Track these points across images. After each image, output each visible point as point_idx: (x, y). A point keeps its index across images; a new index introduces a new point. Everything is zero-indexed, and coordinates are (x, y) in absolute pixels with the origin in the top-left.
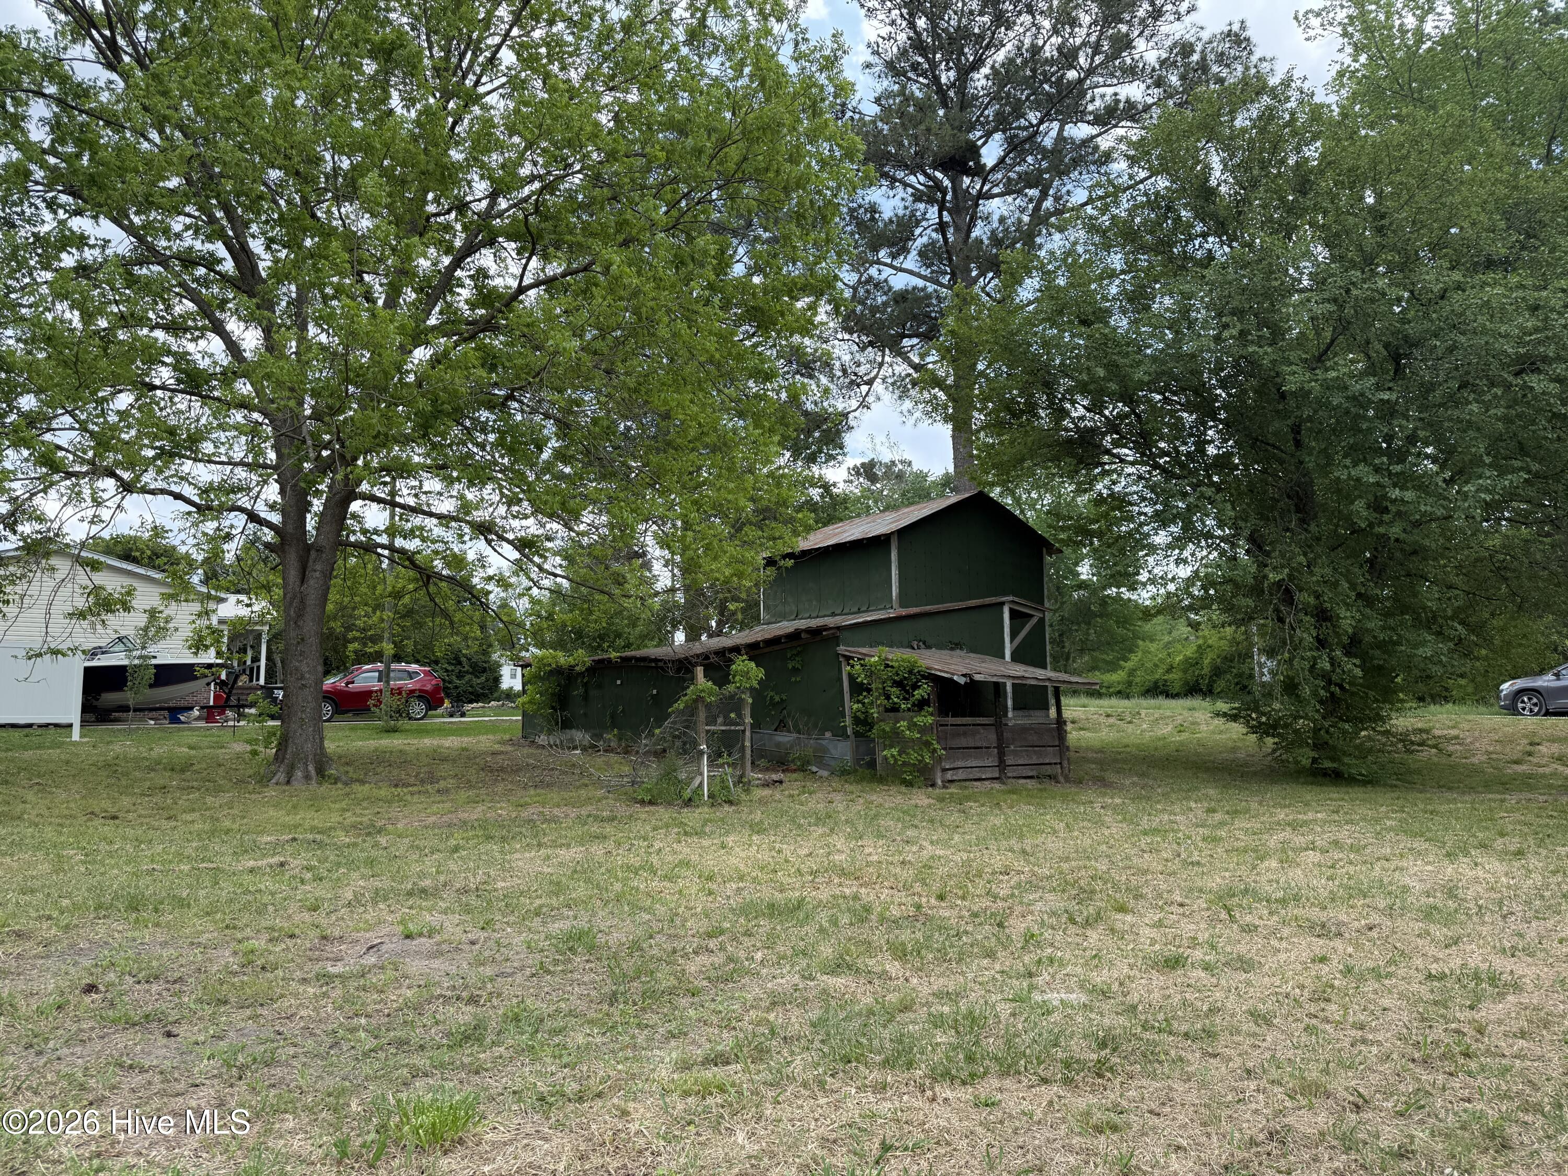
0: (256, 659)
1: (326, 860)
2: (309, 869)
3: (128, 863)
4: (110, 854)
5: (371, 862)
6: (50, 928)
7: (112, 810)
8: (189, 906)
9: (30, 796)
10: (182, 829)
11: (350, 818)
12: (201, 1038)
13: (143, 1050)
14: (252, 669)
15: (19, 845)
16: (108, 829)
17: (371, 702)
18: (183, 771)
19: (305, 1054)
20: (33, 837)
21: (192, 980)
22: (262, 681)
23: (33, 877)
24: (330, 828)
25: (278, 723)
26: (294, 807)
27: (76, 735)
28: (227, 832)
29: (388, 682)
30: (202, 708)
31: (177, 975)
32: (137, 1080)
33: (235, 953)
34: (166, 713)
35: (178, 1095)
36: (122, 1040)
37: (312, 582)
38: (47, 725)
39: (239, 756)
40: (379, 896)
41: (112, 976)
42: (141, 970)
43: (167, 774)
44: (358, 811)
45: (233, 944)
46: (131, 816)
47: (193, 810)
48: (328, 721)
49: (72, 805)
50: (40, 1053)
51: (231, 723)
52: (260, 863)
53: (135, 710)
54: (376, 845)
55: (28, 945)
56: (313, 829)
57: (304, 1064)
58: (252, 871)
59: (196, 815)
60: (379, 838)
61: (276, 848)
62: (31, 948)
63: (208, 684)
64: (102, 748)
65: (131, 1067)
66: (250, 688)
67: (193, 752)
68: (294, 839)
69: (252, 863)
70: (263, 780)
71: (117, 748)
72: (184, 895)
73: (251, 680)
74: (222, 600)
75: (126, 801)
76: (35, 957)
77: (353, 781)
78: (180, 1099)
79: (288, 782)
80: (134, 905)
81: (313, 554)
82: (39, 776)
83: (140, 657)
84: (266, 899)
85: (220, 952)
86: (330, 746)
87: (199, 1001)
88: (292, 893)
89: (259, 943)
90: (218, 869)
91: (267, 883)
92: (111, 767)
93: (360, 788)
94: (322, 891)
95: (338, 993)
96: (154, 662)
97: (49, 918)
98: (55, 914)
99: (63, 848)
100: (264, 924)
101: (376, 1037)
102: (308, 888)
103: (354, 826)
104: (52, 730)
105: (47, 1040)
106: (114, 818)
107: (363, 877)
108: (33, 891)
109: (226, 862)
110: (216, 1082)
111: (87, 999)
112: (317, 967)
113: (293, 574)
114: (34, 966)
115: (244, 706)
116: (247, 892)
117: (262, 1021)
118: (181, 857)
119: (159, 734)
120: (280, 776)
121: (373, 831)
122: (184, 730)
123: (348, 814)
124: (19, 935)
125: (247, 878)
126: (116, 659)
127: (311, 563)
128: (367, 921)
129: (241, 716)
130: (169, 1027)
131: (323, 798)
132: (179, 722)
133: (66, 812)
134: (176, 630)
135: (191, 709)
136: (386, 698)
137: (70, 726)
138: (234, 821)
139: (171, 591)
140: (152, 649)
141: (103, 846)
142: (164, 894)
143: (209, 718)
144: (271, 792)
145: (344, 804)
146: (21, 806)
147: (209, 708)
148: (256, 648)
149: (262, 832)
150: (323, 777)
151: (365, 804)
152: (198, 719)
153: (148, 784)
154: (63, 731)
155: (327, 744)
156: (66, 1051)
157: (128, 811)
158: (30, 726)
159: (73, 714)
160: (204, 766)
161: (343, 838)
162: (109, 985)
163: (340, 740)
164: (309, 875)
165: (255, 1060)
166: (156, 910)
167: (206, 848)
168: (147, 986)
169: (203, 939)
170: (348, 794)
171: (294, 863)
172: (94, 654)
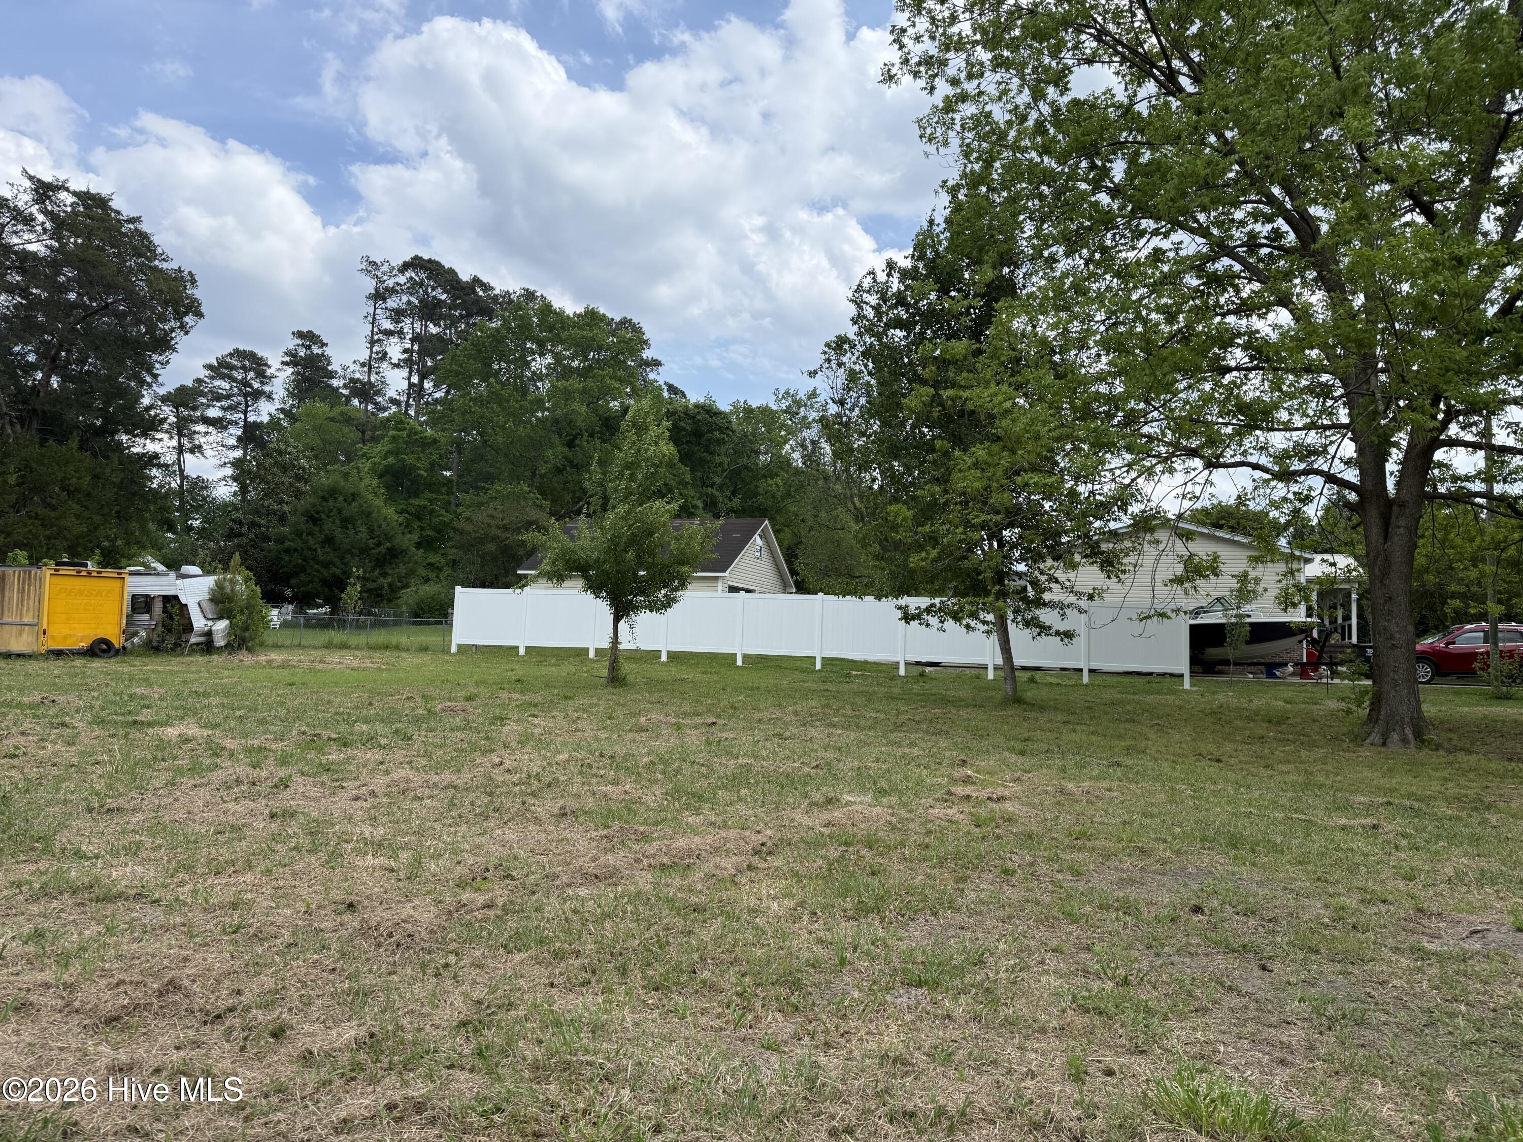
0: (1347, 618)
1: (1424, 829)
2: (1404, 836)
3: (1229, 803)
4: (1214, 793)
5: (1475, 840)
6: (1165, 850)
7: (1217, 754)
8: (1282, 852)
9: (1151, 734)
10: (1279, 778)
11: (1453, 789)
12: (1293, 980)
13: (1241, 976)
14: (1343, 628)
15: (1142, 774)
16: (1212, 770)
17: (1476, 665)
18: (1279, 723)
19: (1398, 1025)
20: (1153, 769)
21: (1284, 922)
22: (1354, 640)
23: (1152, 804)
24: (1430, 797)
25: (1369, 682)
26: (1390, 770)
27: (1187, 684)
28: (1321, 786)
29: (1495, 644)
30: (1296, 664)
31: (1271, 915)
32: (1236, 1001)
33: (1327, 906)
34: (1263, 668)
35: (1271, 1026)
36: (1223, 962)
37: (1396, 539)
38: (1164, 674)
39: (1332, 713)
40: (1483, 879)
41: (1215, 903)
42: (1239, 903)
43: (1265, 725)
44: (1463, 782)
45: (1324, 897)
46: (1232, 761)
47: (1289, 762)
48: (1428, 682)
49: (1184, 746)
50: (1157, 955)
51: (1324, 680)
52: (1352, 822)
53: (1236, 664)
54: (1483, 822)
55: (1149, 861)
56: (1410, 795)
57: (1396, 1036)
58: (1344, 828)
59: (1291, 767)
60: (1487, 815)
61: (1369, 809)
62: (1151, 865)
63: (1300, 642)
64: (1208, 697)
65: (1230, 988)
66: (1343, 646)
67: (1289, 706)
68: (1389, 803)
69: (1343, 821)
70: (1358, 739)
71: (1221, 698)
72: (1278, 841)
73: (1343, 638)
74: (1308, 561)
75: (1229, 747)
76: (1154, 872)
77: (1457, 749)
78: (1273, 1031)
79: (1384, 744)
80: (1235, 842)
81: (1395, 509)
82: (1158, 718)
83: (1236, 616)
84: (1358, 859)
85: (1311, 902)
86: (1429, 709)
87: (1290, 943)
88: (1385, 858)
89: (1352, 902)
90: (1310, 821)
91: (1359, 844)
92: (1216, 713)
93: (1466, 758)
94: (1417, 861)
95: (1434, 971)
96: (1248, 620)
97: (1165, 841)
98: (1169, 839)
99: (1177, 783)
100: (1356, 883)
101: (1479, 1030)
102: (1403, 855)
103: (1458, 798)
104: (1168, 679)
105: (1163, 945)
106: (1219, 761)
107: (1466, 854)
108: (1152, 816)
109: (1319, 817)
110: (1307, 1025)
111: (1195, 918)
112: (1413, 939)
113: (1375, 531)
114: (1153, 880)
115: (1337, 664)
116: (1338, 848)
117: (1353, 980)
118: (1275, 804)
119: (1258, 687)
120: (1376, 737)
121: (1480, 805)
122: (1280, 684)
123: (1450, 785)
124: (1143, 851)
125: (1339, 836)
126: (1215, 618)
127: (1393, 519)
128: (1470, 903)
129: (1334, 674)
130: (1264, 962)
131: (1423, 764)
132: (1275, 676)
133: (1179, 751)
134: (1266, 590)
135: (1286, 665)
136: (1494, 661)
137: (1182, 676)
138: (1327, 776)
139: (1256, 554)
140: (1246, 609)
141: (1209, 786)
142: (1260, 837)
143: (1304, 674)
144: (1366, 752)
145: (1445, 774)
146: (1144, 743)
147: (1302, 664)
148: (1346, 606)
149: (1355, 792)
150: (1423, 741)
151: (1472, 776)
152: (1293, 674)
153: (1248, 733)
154: (1176, 680)
155: (1424, 707)
156: (1176, 959)
157: (1231, 756)
158: (1150, 674)
159: (1183, 667)
160: (1299, 720)
161: (1444, 810)
162: (1213, 910)
163: (1441, 704)
164: (1404, 842)
165: (1344, 1016)
166: (1253, 851)
167: (1299, 799)
168: (1245, 919)
169: (1296, 886)
170: (1451, 763)
171: (1388, 827)
172: (1198, 613)
